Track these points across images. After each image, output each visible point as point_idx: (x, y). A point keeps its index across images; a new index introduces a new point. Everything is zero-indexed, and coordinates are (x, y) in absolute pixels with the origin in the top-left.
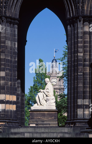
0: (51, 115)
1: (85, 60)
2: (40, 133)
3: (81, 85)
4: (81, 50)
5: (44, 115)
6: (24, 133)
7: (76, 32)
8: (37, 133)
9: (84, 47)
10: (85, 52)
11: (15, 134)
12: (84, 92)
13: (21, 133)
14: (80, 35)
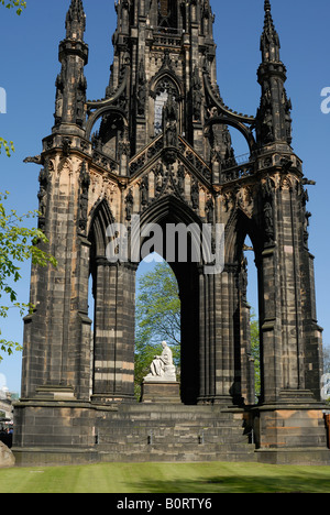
0: (171, 389)
1: (223, 320)
2: (171, 413)
3: (219, 351)
4: (218, 306)
5: (162, 389)
6: (149, 413)
7: (212, 283)
8: (166, 413)
9: (222, 303)
10: (222, 309)
11: (138, 414)
12: (223, 361)
13: (142, 413)
14: (218, 288)
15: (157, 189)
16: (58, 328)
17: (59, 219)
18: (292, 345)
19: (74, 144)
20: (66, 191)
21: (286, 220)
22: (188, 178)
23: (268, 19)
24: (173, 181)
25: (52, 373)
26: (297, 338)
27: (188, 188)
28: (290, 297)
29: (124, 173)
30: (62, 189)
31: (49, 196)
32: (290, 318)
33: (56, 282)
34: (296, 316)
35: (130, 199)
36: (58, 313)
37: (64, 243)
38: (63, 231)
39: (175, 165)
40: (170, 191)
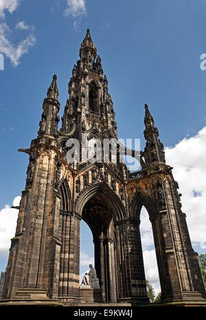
15: (94, 179)
16: (37, 247)
17: (42, 182)
18: (183, 264)
19: (53, 144)
20: (46, 167)
21: (169, 197)
22: (109, 177)
23: (147, 112)
24: (101, 176)
25: (30, 279)
26: (185, 259)
27: (110, 181)
28: (177, 237)
29: (75, 168)
30: (44, 166)
31: (35, 169)
32: (179, 248)
33: (37, 218)
34: (182, 247)
35: (78, 182)
36: (38, 237)
37: (44, 195)
38: (43, 188)
39: (103, 169)
40: (100, 181)
